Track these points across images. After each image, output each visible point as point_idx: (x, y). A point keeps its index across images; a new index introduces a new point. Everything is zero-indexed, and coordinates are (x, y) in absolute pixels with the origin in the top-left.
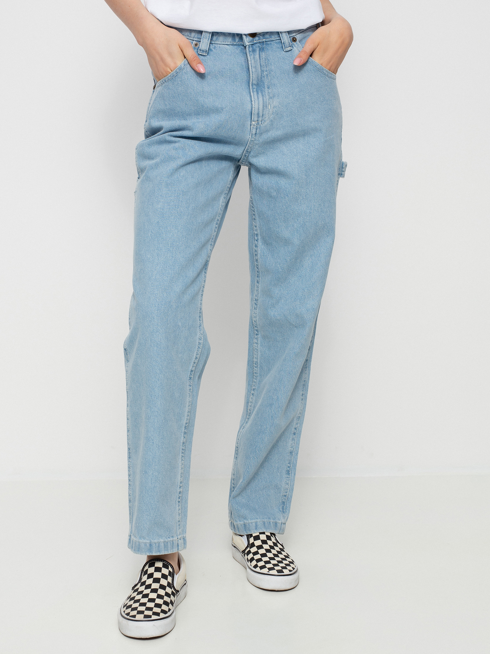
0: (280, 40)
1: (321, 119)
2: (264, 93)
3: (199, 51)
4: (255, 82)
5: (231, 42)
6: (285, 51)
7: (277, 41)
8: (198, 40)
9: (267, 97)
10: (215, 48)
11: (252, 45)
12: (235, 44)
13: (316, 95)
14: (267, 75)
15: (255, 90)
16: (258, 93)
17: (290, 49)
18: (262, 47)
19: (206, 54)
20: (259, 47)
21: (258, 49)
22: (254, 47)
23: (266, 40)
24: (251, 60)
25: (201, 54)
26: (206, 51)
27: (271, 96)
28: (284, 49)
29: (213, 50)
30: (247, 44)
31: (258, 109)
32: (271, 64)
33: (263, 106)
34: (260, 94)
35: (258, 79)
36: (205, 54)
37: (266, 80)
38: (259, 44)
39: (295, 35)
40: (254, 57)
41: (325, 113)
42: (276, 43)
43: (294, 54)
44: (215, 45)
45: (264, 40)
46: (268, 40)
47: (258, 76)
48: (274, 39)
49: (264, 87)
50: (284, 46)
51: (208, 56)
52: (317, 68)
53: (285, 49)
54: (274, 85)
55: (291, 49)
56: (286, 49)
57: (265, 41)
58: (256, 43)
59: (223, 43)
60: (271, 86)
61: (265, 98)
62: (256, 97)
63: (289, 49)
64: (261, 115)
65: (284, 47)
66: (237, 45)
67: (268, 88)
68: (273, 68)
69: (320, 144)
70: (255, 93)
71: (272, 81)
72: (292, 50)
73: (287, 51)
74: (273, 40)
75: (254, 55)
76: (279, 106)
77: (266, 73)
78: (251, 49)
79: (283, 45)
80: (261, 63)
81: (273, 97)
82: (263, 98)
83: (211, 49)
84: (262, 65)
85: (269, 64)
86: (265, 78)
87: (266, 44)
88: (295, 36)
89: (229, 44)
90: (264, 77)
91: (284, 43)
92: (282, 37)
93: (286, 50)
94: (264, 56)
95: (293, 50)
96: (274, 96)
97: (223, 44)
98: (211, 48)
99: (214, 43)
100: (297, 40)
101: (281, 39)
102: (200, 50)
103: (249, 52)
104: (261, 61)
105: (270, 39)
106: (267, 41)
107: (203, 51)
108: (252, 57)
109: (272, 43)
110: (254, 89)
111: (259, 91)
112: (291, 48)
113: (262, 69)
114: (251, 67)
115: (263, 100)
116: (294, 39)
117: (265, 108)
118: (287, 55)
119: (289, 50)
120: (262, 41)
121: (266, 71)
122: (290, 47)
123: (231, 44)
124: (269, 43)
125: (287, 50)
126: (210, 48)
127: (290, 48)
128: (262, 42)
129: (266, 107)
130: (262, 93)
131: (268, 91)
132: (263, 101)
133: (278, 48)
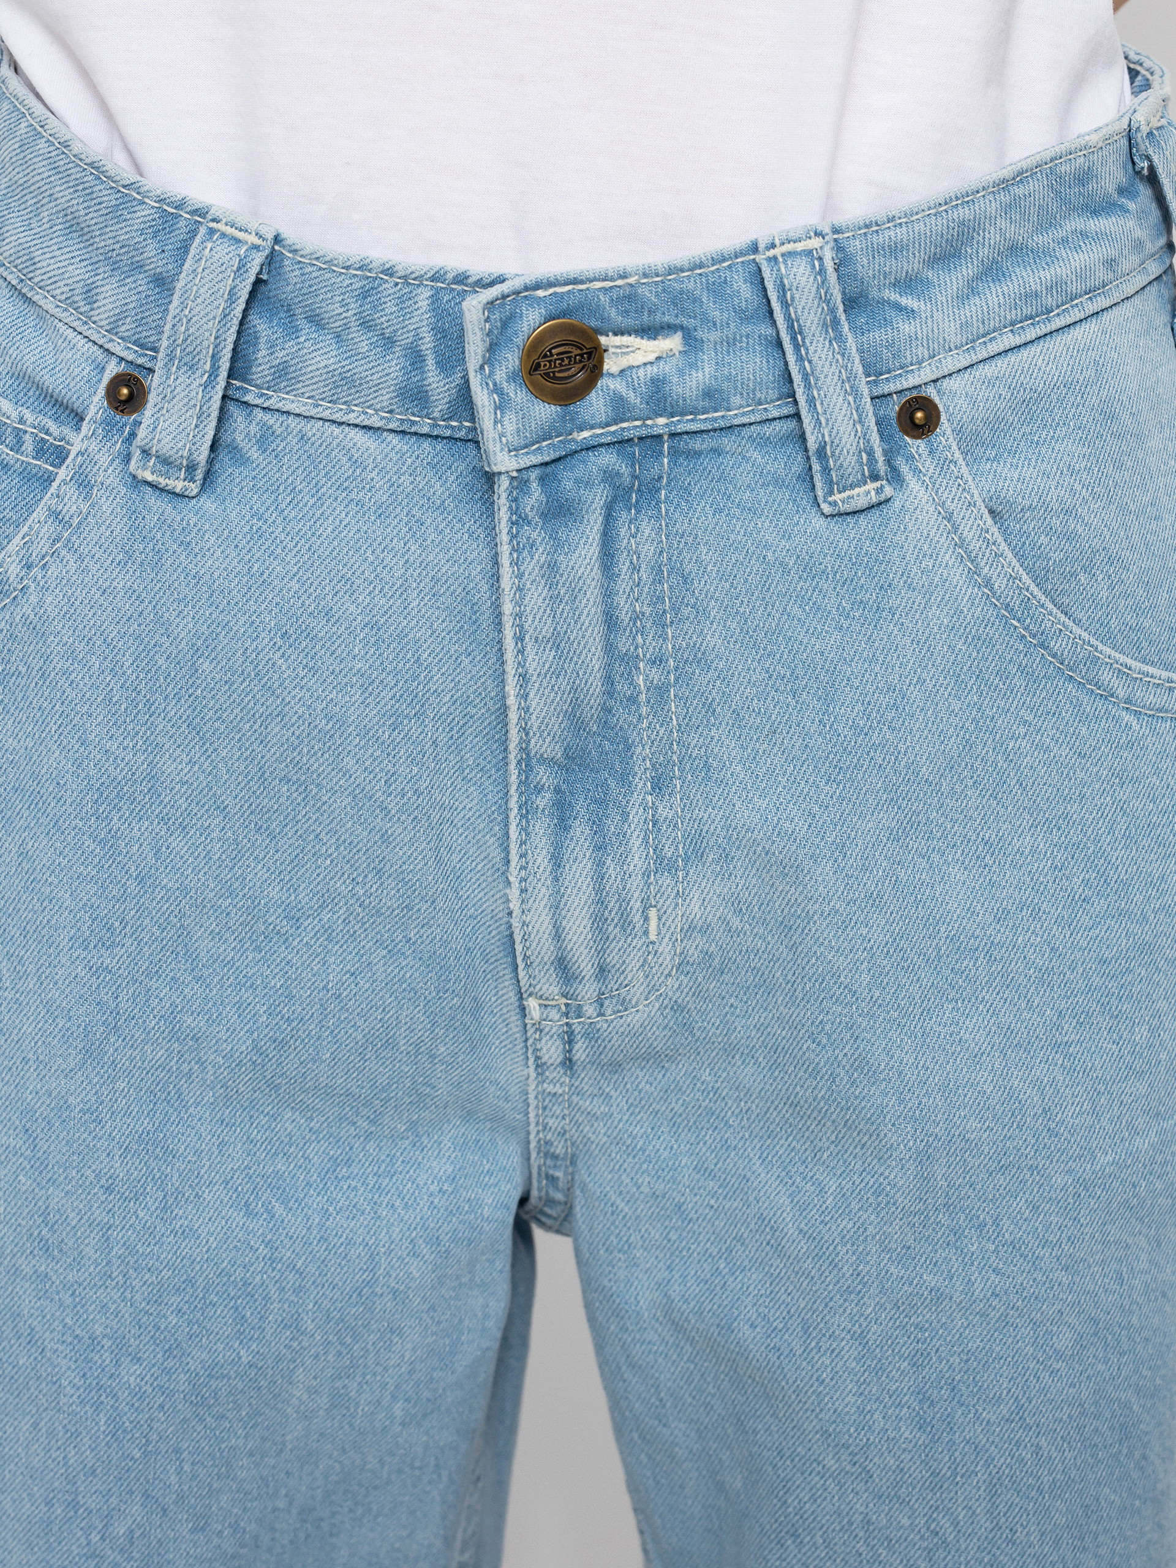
0: (792, 424)
1: (1059, 1028)
2: (612, 825)
3: (137, 454)
4: (544, 746)
5: (391, 412)
6: (826, 508)
7: (768, 430)
8: (140, 361)
9: (637, 860)
10: (265, 439)
11: (549, 469)
12: (425, 430)
13: (1033, 852)
14: (660, 691)
15: (543, 801)
16: (562, 824)
17: (874, 498)
18: (635, 477)
19: (194, 488)
20: (609, 476)
21: (597, 499)
22: (567, 479)
23: (680, 428)
24: (519, 589)
25: (150, 478)
26: (191, 468)
27: (668, 852)
28: (820, 493)
29: (254, 453)
30: (504, 462)
31: (558, 935)
32: (701, 612)
33: (599, 921)
34: (580, 830)
35: (575, 720)
36: (179, 486)
37: (645, 724)
38: (608, 459)
39: (935, 381)
40: (552, 567)
41: (1097, 981)
42: (764, 442)
43: (900, 538)
44: (270, 419)
45: (662, 421)
46: (693, 427)
47: (576, 704)
48: (746, 420)
49: (625, 779)
50: (826, 470)
51: (208, 504)
52: (1054, 656)
53: (831, 493)
54: (707, 766)
55: (882, 497)
56: (837, 497)
57: (673, 435)
58: (588, 449)
59: (326, 414)
60: (682, 770)
61: (611, 869)
62: (541, 859)
63: (865, 494)
64: (585, 965)
65: (819, 485)
66: (437, 437)
67: (658, 786)
68: (713, 639)
69: (1036, 1208)
70: (541, 827)
71: (693, 740)
72: (888, 500)
73: (848, 514)
74: (736, 422)
75: (557, 545)
76: (735, 922)
77: (655, 674)
78: (535, 496)
79: (816, 467)
80: (621, 600)
81: (686, 859)
82: (600, 864)
83: (234, 448)
84: (624, 617)
85: (686, 611)
86: (644, 710)
87: (674, 453)
88: (931, 392)
89: (375, 421)
90: (633, 700)
91: (821, 453)
92: (811, 401)
93: (835, 503)
94: (648, 551)
95: (897, 504)
96: (695, 850)
97: (334, 422)
98: (239, 438)
99: (258, 401)
100: (945, 425)
101: (797, 416)
102: (146, 452)
103: (519, 520)
104: (623, 585)
105: (715, 419)
106: (687, 433)
107: (166, 461)
108: (532, 566)
109: (727, 442)
110: (539, 789)
111: (581, 806)
112: (879, 491)
113: (623, 644)
114: (519, 639)
115: (600, 878)
116: (919, 415)
117: (613, 930)
118: (843, 545)
119: (862, 503)
120: (644, 432)
121: (658, 661)
122: (875, 477)
123: (391, 426)
124: (697, 444)
125: (848, 508)
126: (226, 438)
127: (871, 486)
128: (641, 438)
129: (625, 924)
130: (598, 826)
131: (654, 808)
132: (599, 890)
133: (778, 482)
